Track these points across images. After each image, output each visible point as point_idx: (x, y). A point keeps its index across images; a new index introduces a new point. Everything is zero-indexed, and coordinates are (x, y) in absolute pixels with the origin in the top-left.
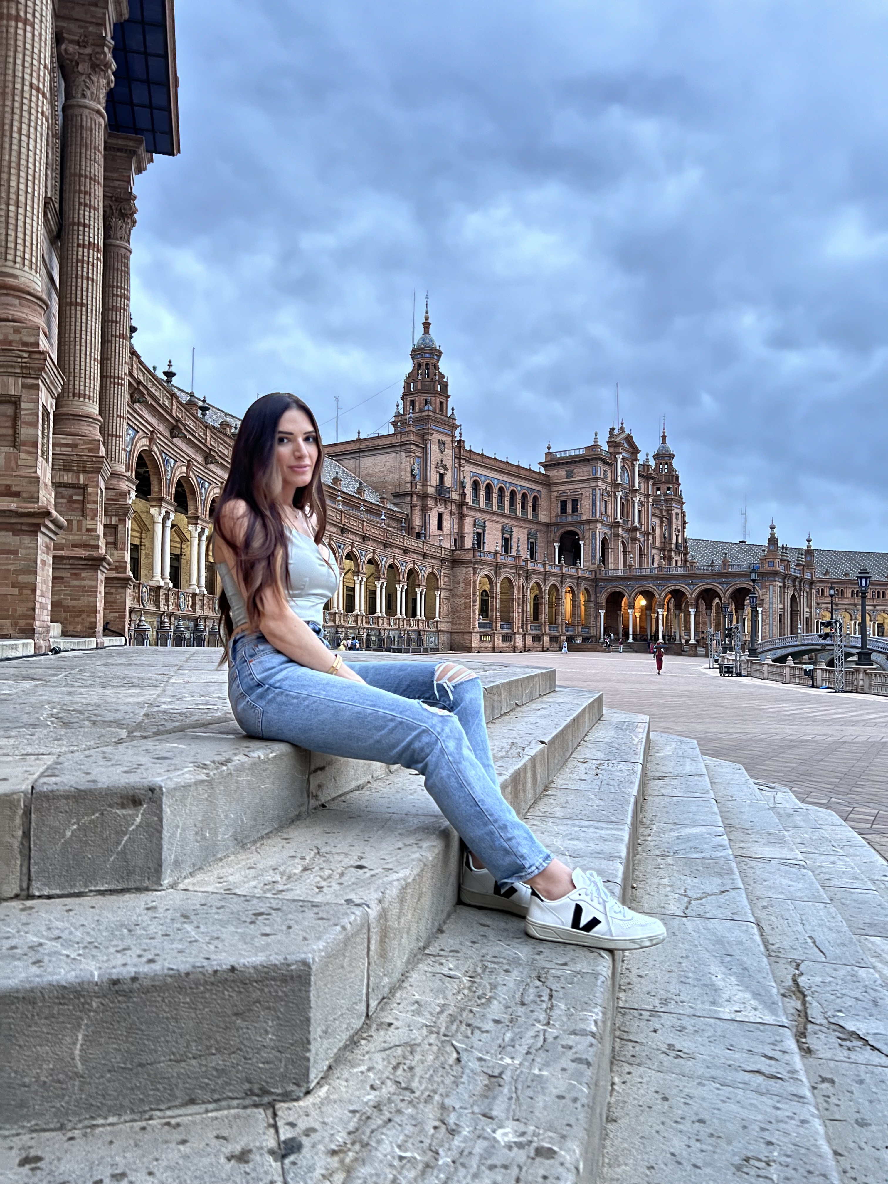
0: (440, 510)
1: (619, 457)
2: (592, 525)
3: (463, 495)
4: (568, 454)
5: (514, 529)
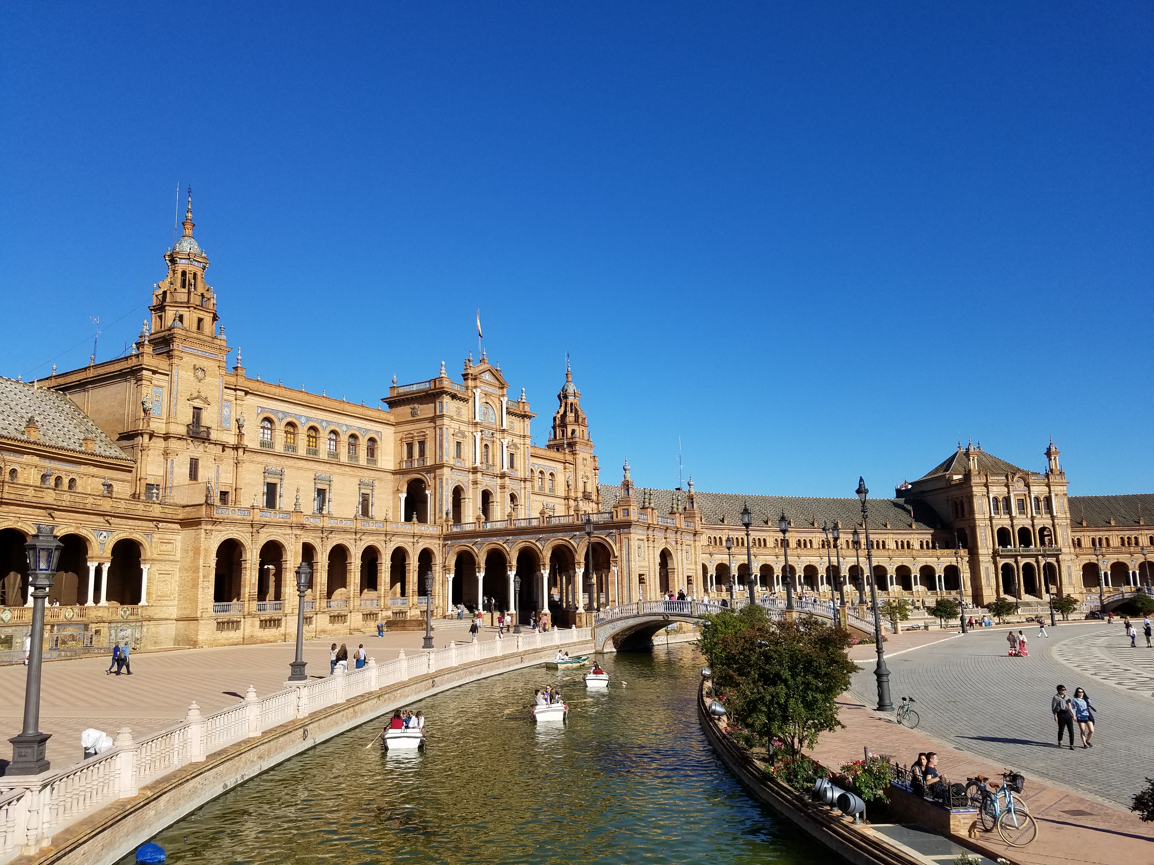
0: (195, 455)
1: (478, 392)
2: (438, 472)
3: (240, 435)
4: (415, 388)
5: (334, 478)
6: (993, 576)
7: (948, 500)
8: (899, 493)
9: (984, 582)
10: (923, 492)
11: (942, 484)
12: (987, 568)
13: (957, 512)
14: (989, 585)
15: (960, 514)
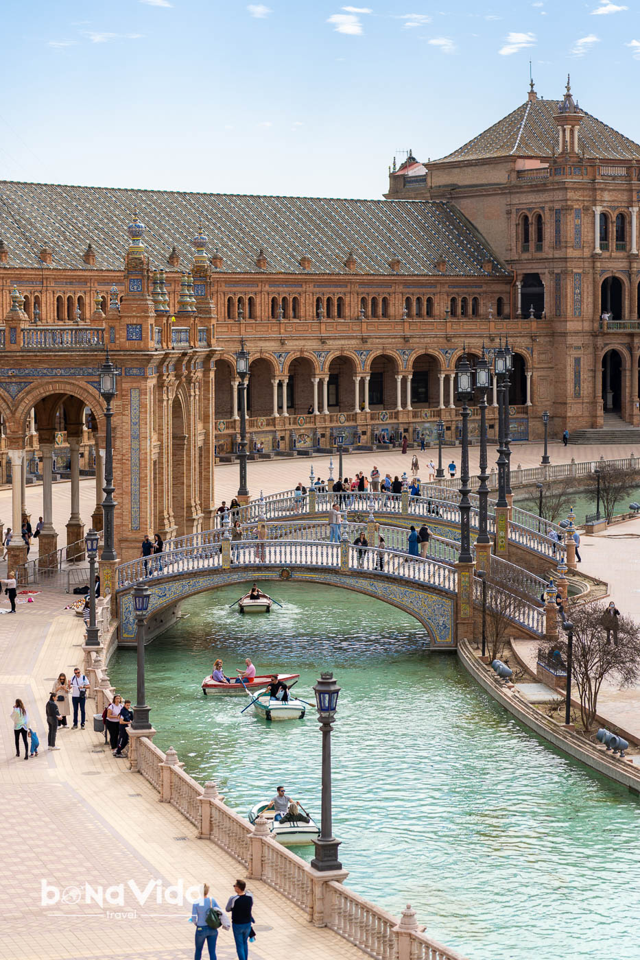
6: (585, 375)
7: (509, 213)
8: (400, 182)
9: (570, 387)
10: (454, 187)
11: (499, 176)
12: (577, 360)
13: (526, 240)
14: (577, 395)
15: (532, 244)
